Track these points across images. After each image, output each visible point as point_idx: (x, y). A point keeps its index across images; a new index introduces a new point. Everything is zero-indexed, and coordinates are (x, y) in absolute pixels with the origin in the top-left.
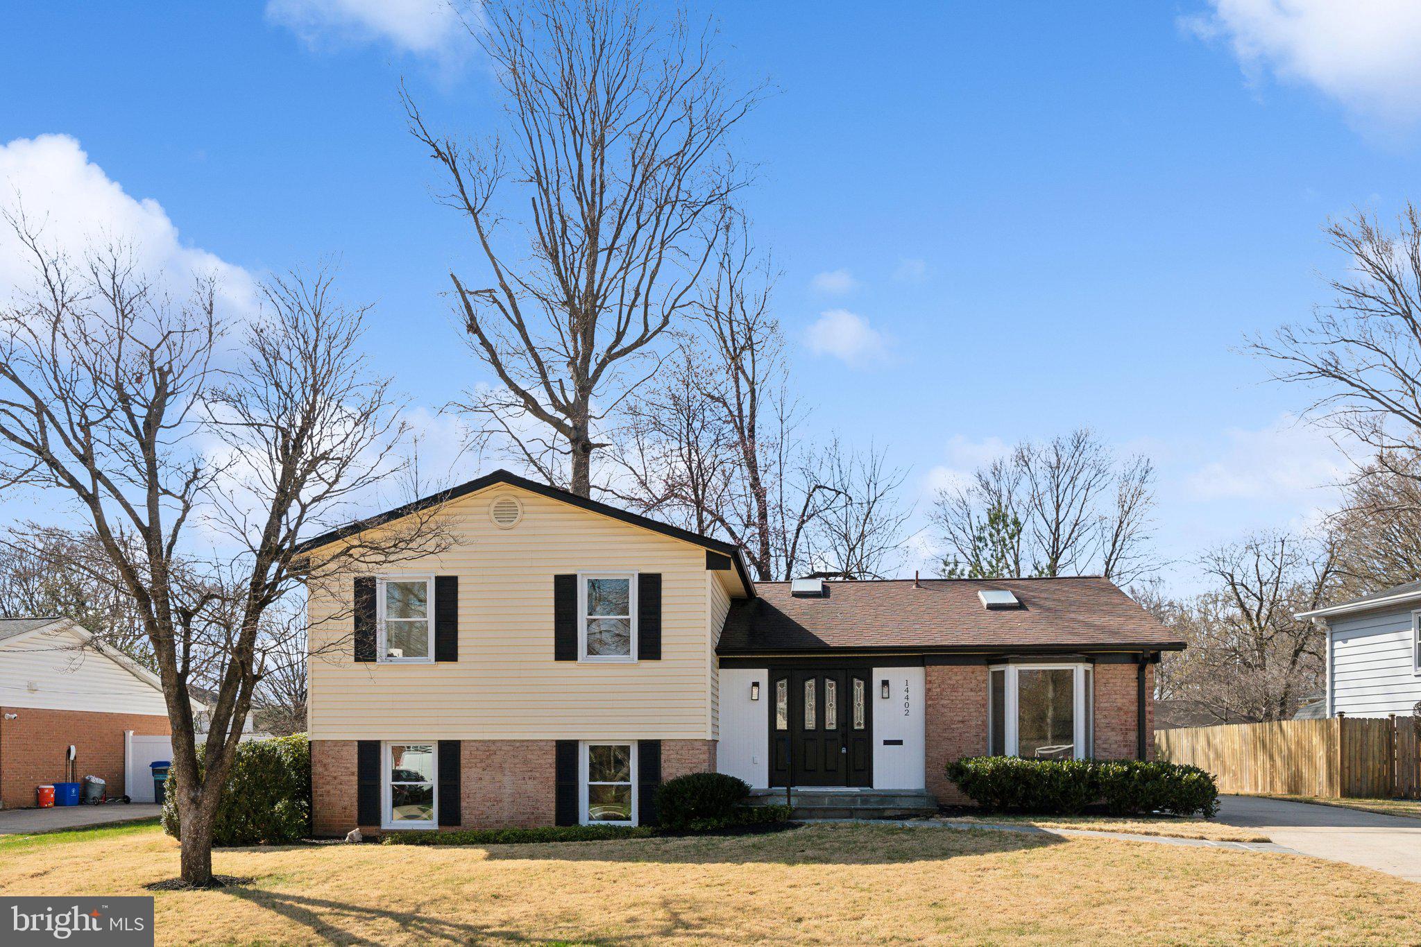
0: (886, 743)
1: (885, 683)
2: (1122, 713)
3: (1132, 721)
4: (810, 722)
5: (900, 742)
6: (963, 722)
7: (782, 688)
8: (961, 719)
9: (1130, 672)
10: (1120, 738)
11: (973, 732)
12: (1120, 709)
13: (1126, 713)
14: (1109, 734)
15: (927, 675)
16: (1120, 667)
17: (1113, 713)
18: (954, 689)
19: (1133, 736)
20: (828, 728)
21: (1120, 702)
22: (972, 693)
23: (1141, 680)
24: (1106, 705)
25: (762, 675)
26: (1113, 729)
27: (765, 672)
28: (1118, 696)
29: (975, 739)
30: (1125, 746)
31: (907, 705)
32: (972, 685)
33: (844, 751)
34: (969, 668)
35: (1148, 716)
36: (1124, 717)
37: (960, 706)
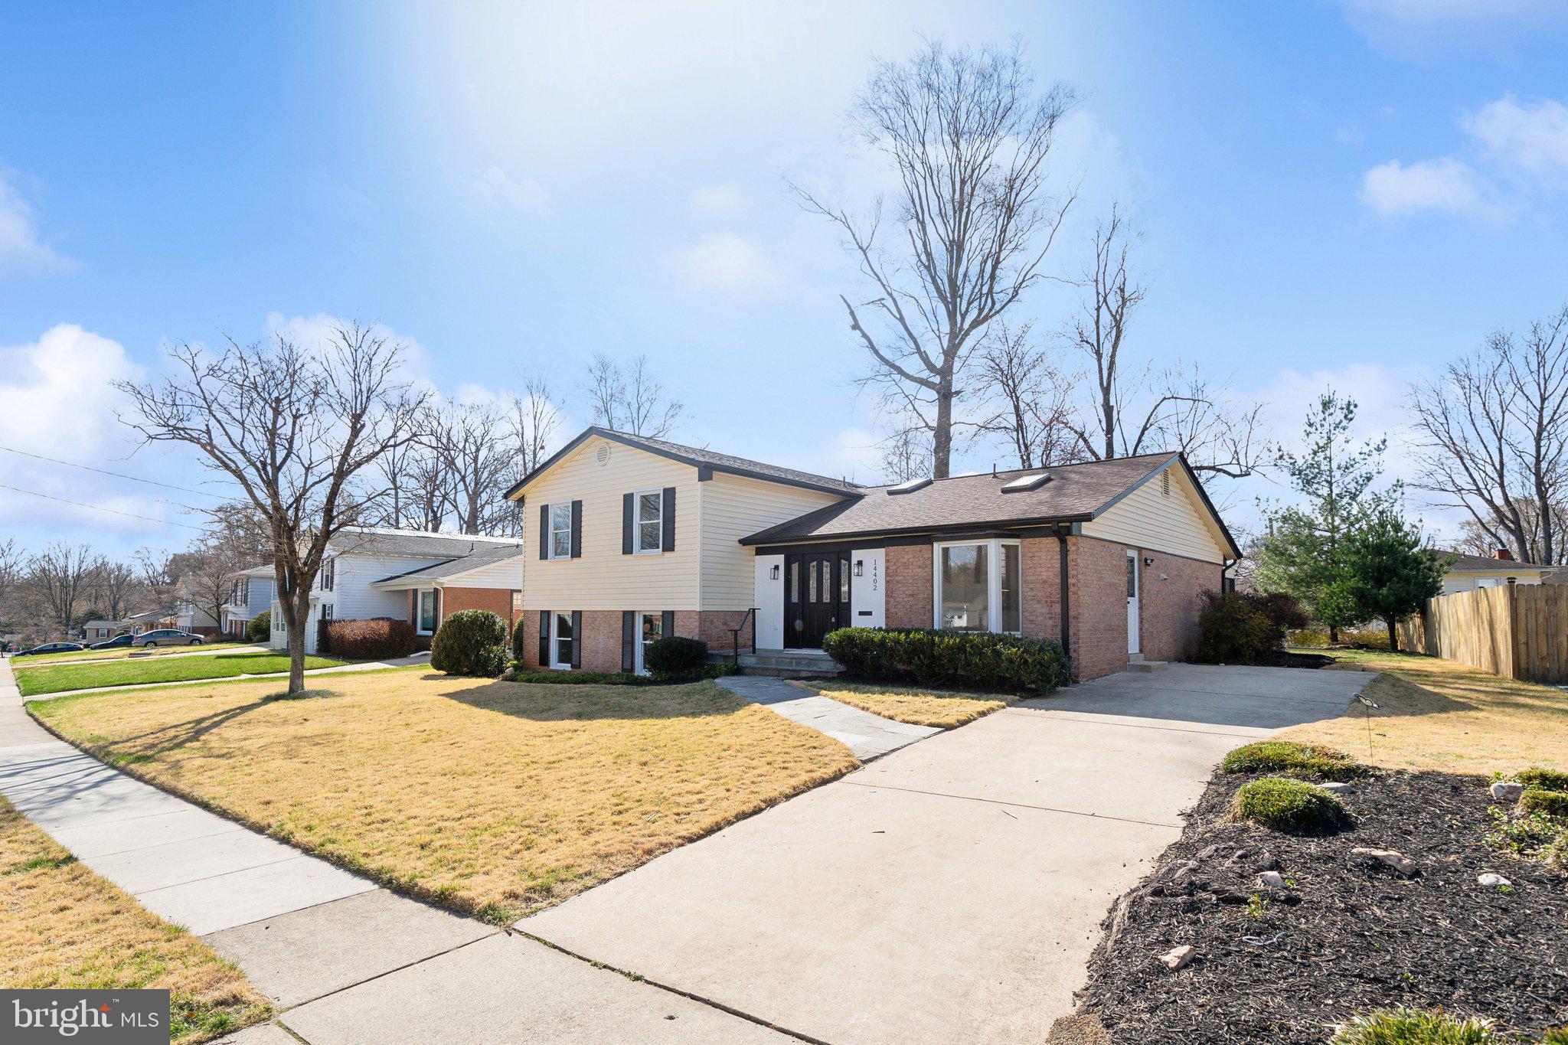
0: (861, 613)
1: (860, 563)
2: (1047, 586)
3: (1057, 595)
4: (813, 598)
5: (870, 613)
6: (912, 595)
7: (795, 567)
8: (911, 593)
9: (1054, 545)
10: (1045, 610)
11: (920, 605)
12: (1045, 582)
13: (1051, 585)
14: (1036, 606)
15: (887, 555)
16: (1044, 540)
17: (1038, 586)
18: (906, 566)
19: (1057, 609)
20: (825, 601)
21: (1045, 575)
22: (920, 570)
23: (1064, 553)
24: (1032, 578)
25: (779, 559)
26: (1039, 602)
27: (782, 557)
28: (1043, 569)
29: (922, 611)
30: (1050, 618)
31: (875, 581)
32: (919, 563)
33: (833, 620)
34: (917, 548)
35: (1072, 589)
36: (1049, 590)
37: (910, 581)
